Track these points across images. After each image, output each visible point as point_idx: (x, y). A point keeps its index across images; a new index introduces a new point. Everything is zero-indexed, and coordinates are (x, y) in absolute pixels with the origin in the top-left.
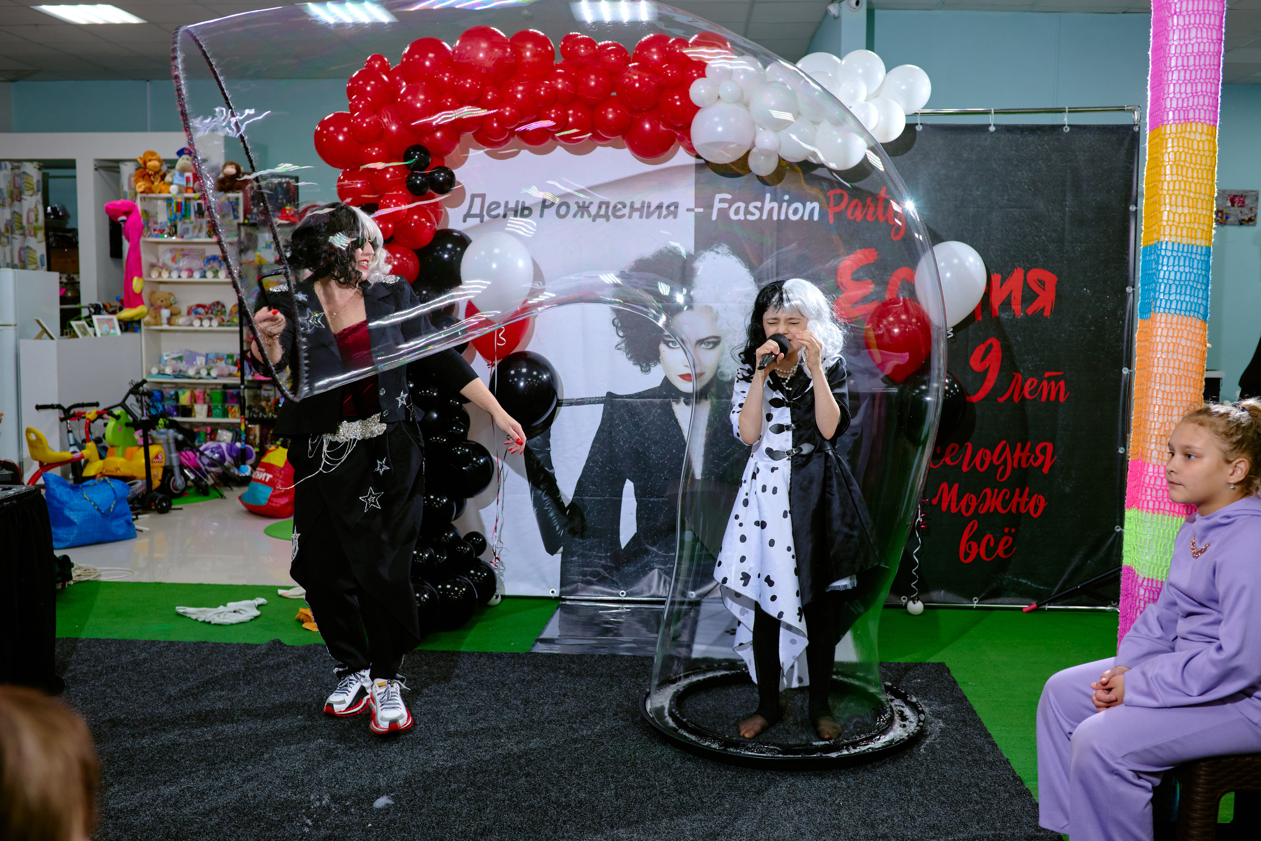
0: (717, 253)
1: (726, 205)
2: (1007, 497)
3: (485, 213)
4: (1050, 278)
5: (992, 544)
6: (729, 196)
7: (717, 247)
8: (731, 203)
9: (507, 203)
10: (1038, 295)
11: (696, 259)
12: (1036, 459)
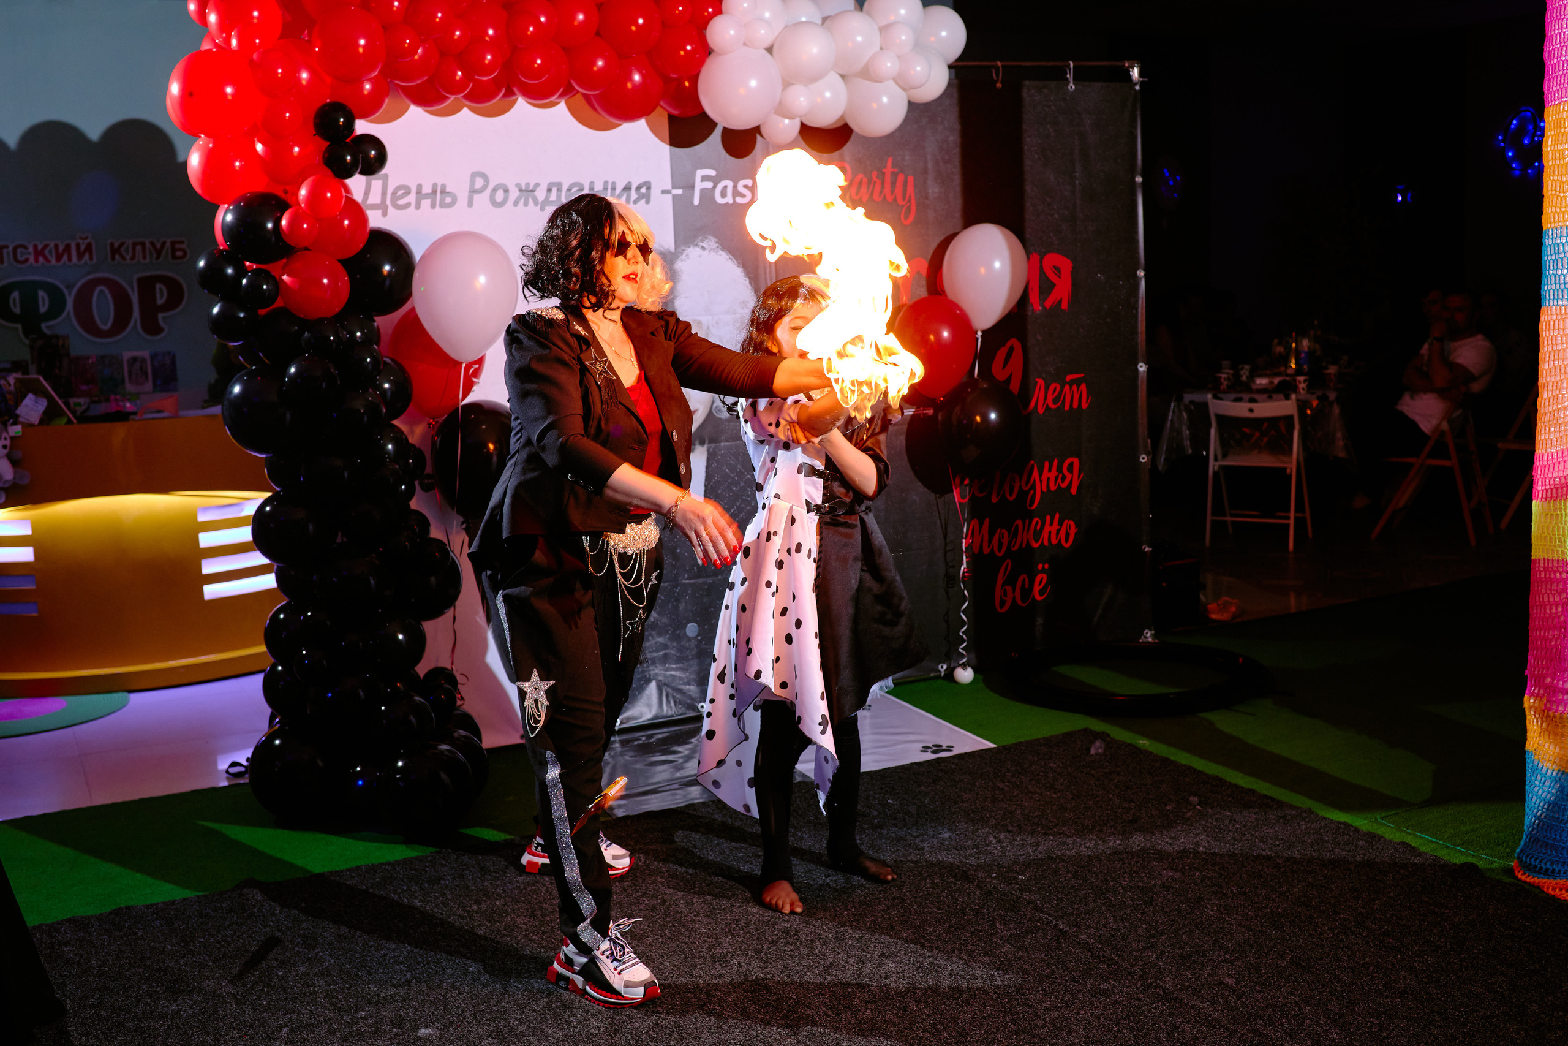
0: (703, 248)
1: (709, 185)
2: (1038, 528)
3: (388, 202)
4: (1066, 265)
5: (1027, 586)
6: (713, 173)
7: (702, 241)
8: (716, 181)
9: (420, 187)
10: (1054, 285)
11: (678, 257)
12: (1064, 478)
